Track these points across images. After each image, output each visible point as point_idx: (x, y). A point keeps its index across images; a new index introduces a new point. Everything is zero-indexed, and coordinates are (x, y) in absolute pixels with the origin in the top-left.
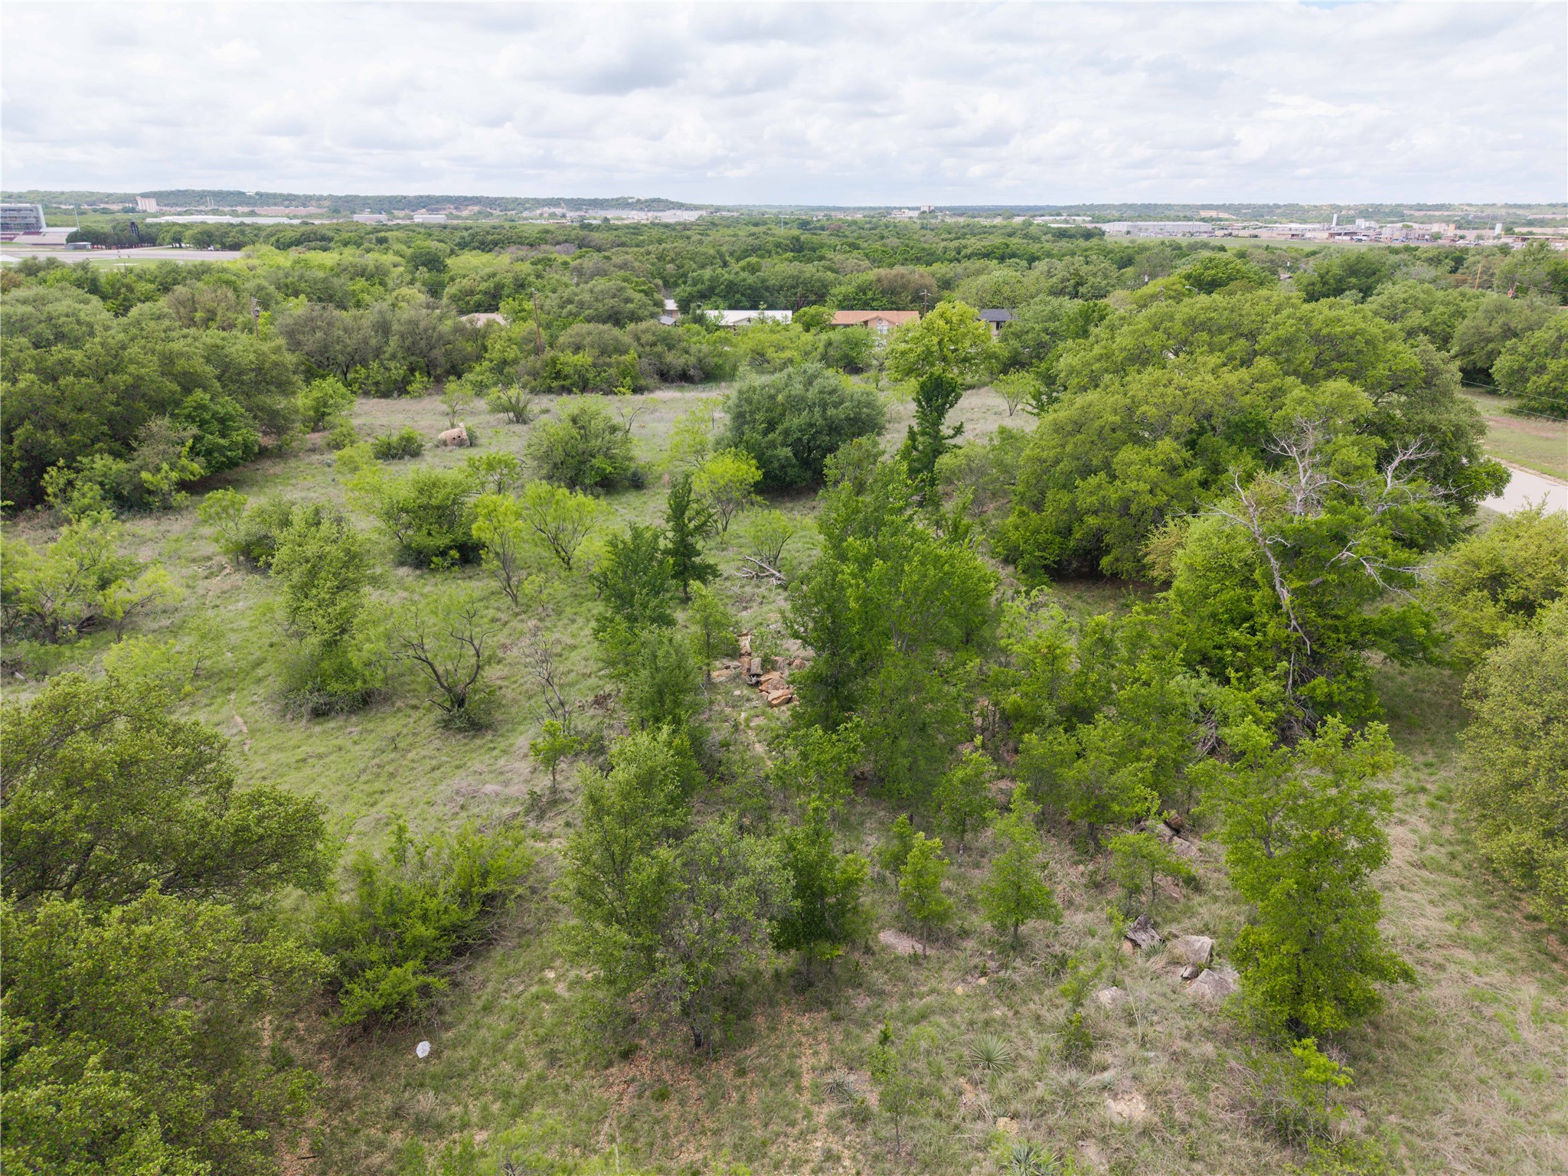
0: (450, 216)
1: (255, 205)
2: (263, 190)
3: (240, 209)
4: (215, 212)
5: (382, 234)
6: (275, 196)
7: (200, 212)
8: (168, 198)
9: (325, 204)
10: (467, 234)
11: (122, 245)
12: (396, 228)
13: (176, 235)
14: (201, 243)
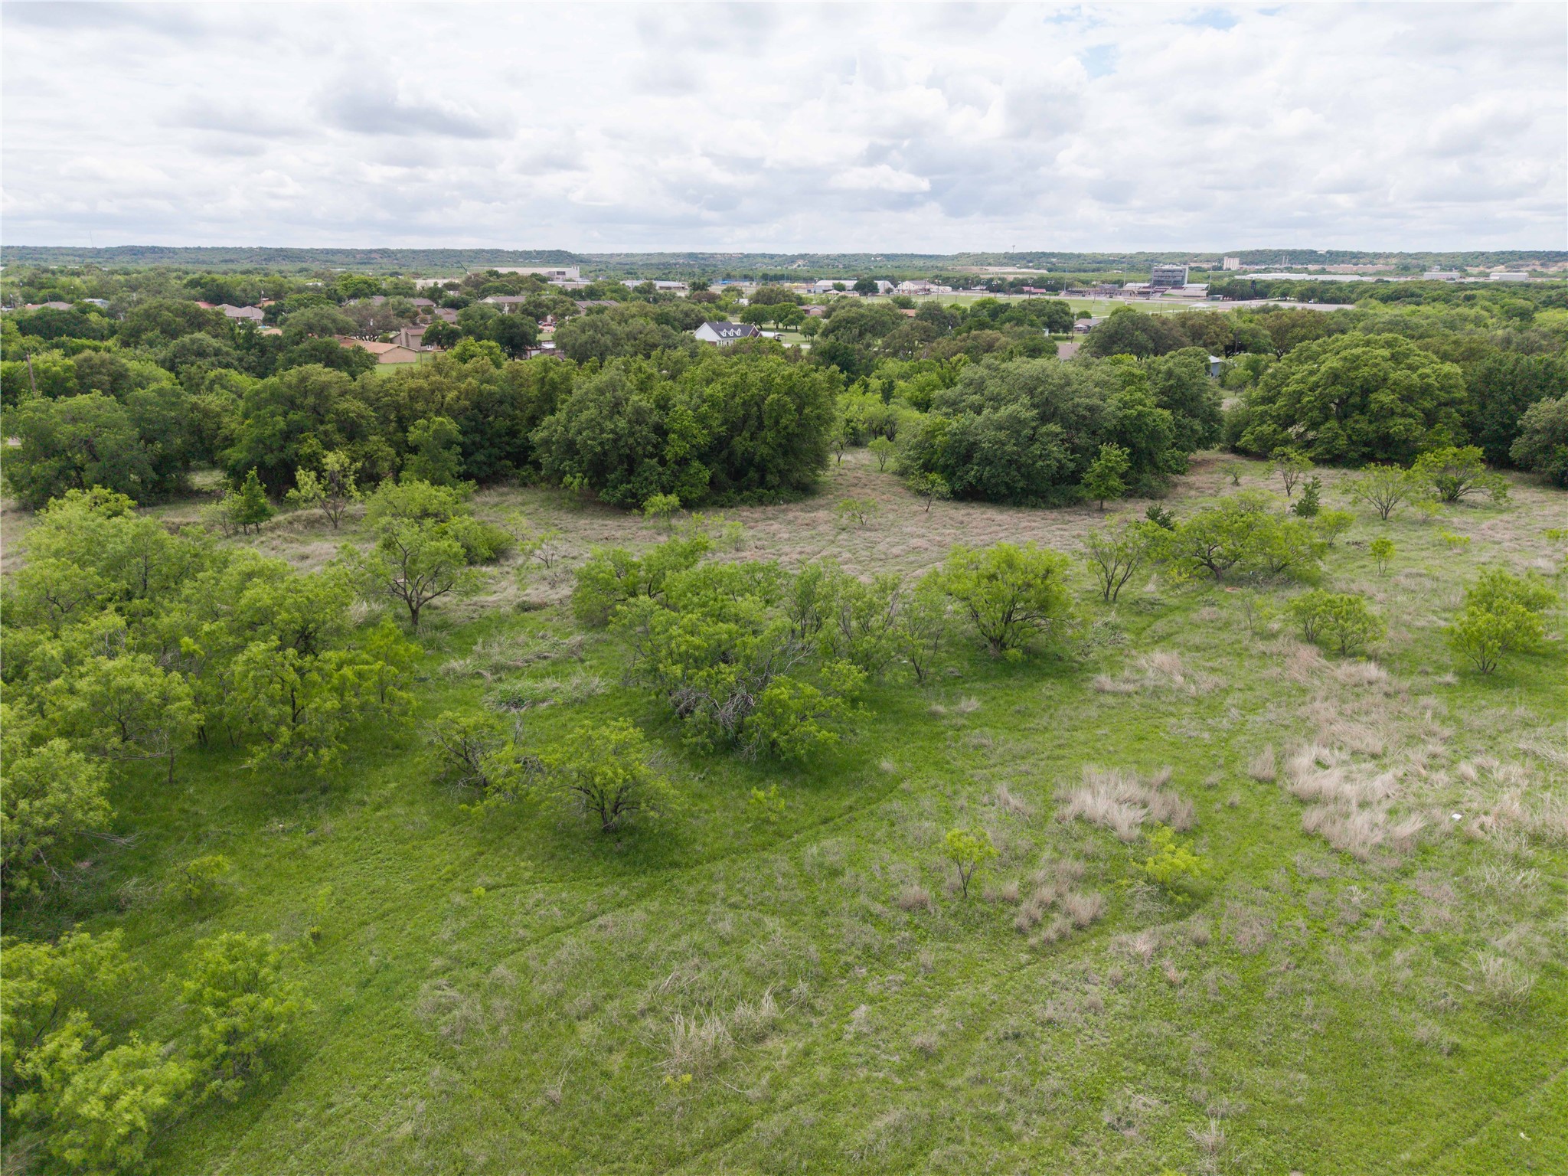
0: (1534, 273)
1: (1323, 263)
2: (1334, 249)
3: (1311, 267)
4: (1289, 270)
5: (1468, 293)
6: (1345, 254)
7: (1276, 270)
8: (1251, 258)
9: (1394, 261)
10: (1553, 293)
11: (1243, 299)
12: (1477, 286)
13: (1285, 291)
14: (1304, 297)
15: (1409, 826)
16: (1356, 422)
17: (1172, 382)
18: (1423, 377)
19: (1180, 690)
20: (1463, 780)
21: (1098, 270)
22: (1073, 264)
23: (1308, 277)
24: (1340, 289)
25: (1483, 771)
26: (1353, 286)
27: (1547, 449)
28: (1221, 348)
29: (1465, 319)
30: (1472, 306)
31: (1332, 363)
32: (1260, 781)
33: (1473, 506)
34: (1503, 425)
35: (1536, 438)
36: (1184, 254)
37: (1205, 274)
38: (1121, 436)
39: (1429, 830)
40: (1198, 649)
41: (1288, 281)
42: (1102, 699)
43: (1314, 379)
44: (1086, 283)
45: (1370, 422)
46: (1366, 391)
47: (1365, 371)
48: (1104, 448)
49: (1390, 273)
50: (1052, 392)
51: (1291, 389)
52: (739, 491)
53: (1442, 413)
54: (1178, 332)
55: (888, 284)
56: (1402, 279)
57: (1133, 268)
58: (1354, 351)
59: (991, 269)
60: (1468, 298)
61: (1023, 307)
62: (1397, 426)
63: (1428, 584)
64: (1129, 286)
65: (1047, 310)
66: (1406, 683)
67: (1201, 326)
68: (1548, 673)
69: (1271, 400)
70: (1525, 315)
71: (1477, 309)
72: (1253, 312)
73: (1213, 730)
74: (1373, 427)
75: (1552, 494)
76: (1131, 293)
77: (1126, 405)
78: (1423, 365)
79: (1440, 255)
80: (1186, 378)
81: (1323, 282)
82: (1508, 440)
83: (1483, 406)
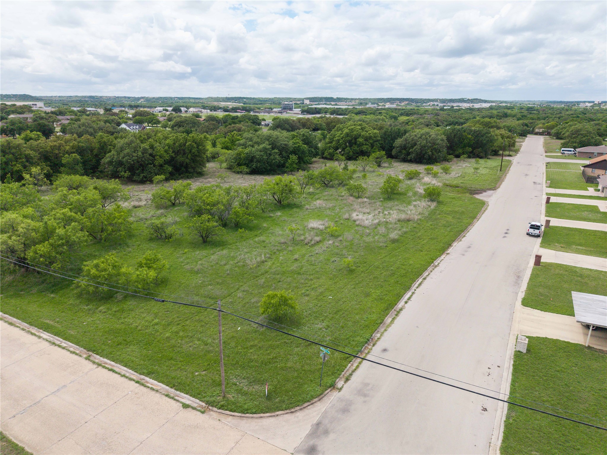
0: (398, 105)
1: (336, 101)
2: (339, 97)
3: (332, 103)
4: (326, 104)
5: (380, 111)
7: (321, 104)
8: (312, 100)
9: (357, 101)
10: (403, 111)
11: (313, 114)
12: (382, 109)
13: (326, 111)
14: (332, 113)
15: (376, 221)
16: (354, 147)
17: (305, 137)
18: (370, 134)
19: (325, 207)
20: (385, 215)
21: (261, 104)
22: (252, 101)
23: (332, 107)
24: (343, 111)
25: (389, 213)
26: (346, 109)
27: (400, 152)
28: (312, 129)
29: (379, 119)
30: (381, 115)
31: (346, 131)
32: (346, 219)
33: (384, 167)
34: (390, 146)
35: (398, 149)
36: (290, 98)
37: (299, 106)
38: (294, 152)
39: (379, 222)
40: (326, 200)
41: (326, 108)
42: (308, 210)
43: (342, 136)
44: (259, 108)
45: (358, 147)
46: (356, 138)
47: (355, 133)
48: (290, 156)
49: (356, 105)
50: (274, 140)
51: (336, 139)
52: (180, 175)
53: (375, 144)
54: (298, 124)
55: (186, 109)
56: (360, 107)
57: (274, 103)
58: (351, 127)
59: (222, 103)
60: (380, 113)
61: (242, 116)
62: (364, 148)
63: (376, 183)
64: (275, 110)
65: (251, 118)
66: (373, 201)
67: (305, 122)
68: (401, 197)
69: (331, 142)
70: (395, 118)
71: (383, 116)
72: (318, 118)
73: (334, 213)
74: (358, 149)
75: (402, 163)
76: (276, 112)
77: (294, 143)
78: (369, 131)
79: (371, 99)
80: (308, 136)
81: (337, 108)
82: (391, 150)
83: (385, 142)
